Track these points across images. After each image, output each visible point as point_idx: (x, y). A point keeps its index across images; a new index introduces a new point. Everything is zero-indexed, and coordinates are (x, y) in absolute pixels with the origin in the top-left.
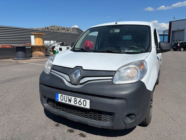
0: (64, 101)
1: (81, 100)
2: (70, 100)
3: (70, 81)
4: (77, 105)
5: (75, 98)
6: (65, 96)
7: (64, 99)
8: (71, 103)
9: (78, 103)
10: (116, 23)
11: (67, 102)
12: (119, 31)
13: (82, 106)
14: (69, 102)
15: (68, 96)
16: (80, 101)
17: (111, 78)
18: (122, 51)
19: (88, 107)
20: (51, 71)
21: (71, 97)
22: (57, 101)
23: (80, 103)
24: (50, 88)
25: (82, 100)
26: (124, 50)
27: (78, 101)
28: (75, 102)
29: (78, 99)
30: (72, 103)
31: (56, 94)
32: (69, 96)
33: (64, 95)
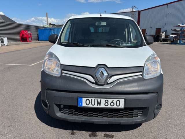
0: (90, 106)
1: (113, 100)
2: (99, 103)
3: (94, 82)
4: (109, 106)
5: (105, 99)
6: (92, 100)
7: (90, 103)
8: (100, 105)
9: (109, 105)
10: (101, 16)
11: (96, 106)
12: (106, 24)
13: (115, 106)
14: (98, 105)
15: (96, 99)
16: (112, 102)
17: (141, 73)
18: (121, 45)
19: (122, 106)
20: (62, 73)
21: (100, 99)
22: (81, 107)
23: (112, 104)
24: (67, 93)
25: (115, 101)
26: (122, 44)
27: (109, 103)
28: (106, 104)
29: (110, 101)
30: (102, 106)
31: (79, 99)
32: (98, 99)
33: (90, 99)
